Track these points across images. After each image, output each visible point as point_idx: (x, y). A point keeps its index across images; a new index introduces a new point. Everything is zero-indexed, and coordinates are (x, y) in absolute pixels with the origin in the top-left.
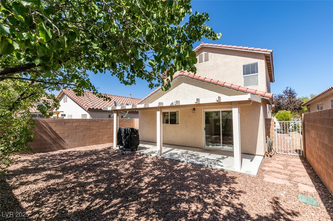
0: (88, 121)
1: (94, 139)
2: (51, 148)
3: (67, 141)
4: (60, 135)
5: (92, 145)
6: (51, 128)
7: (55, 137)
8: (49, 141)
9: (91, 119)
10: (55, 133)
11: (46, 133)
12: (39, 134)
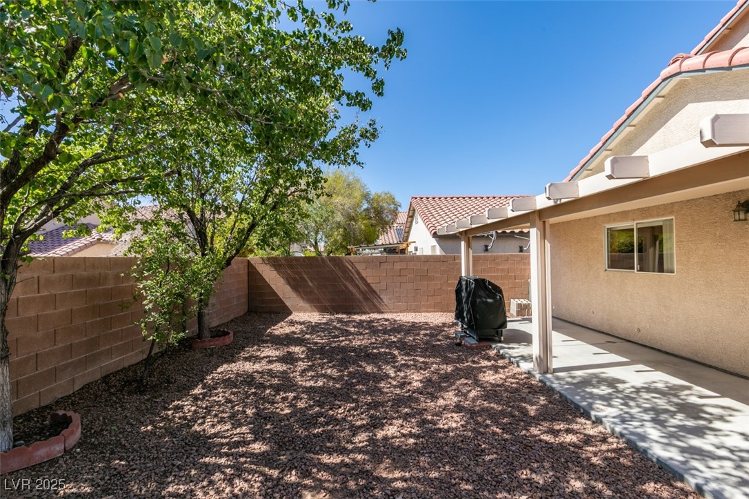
0: (423, 259)
1: (438, 299)
2: (361, 309)
3: (385, 298)
4: (373, 286)
5: (432, 312)
6: (358, 273)
7: (365, 288)
8: (358, 296)
9: (443, 256)
10: (366, 281)
11: (352, 280)
12: (342, 282)
